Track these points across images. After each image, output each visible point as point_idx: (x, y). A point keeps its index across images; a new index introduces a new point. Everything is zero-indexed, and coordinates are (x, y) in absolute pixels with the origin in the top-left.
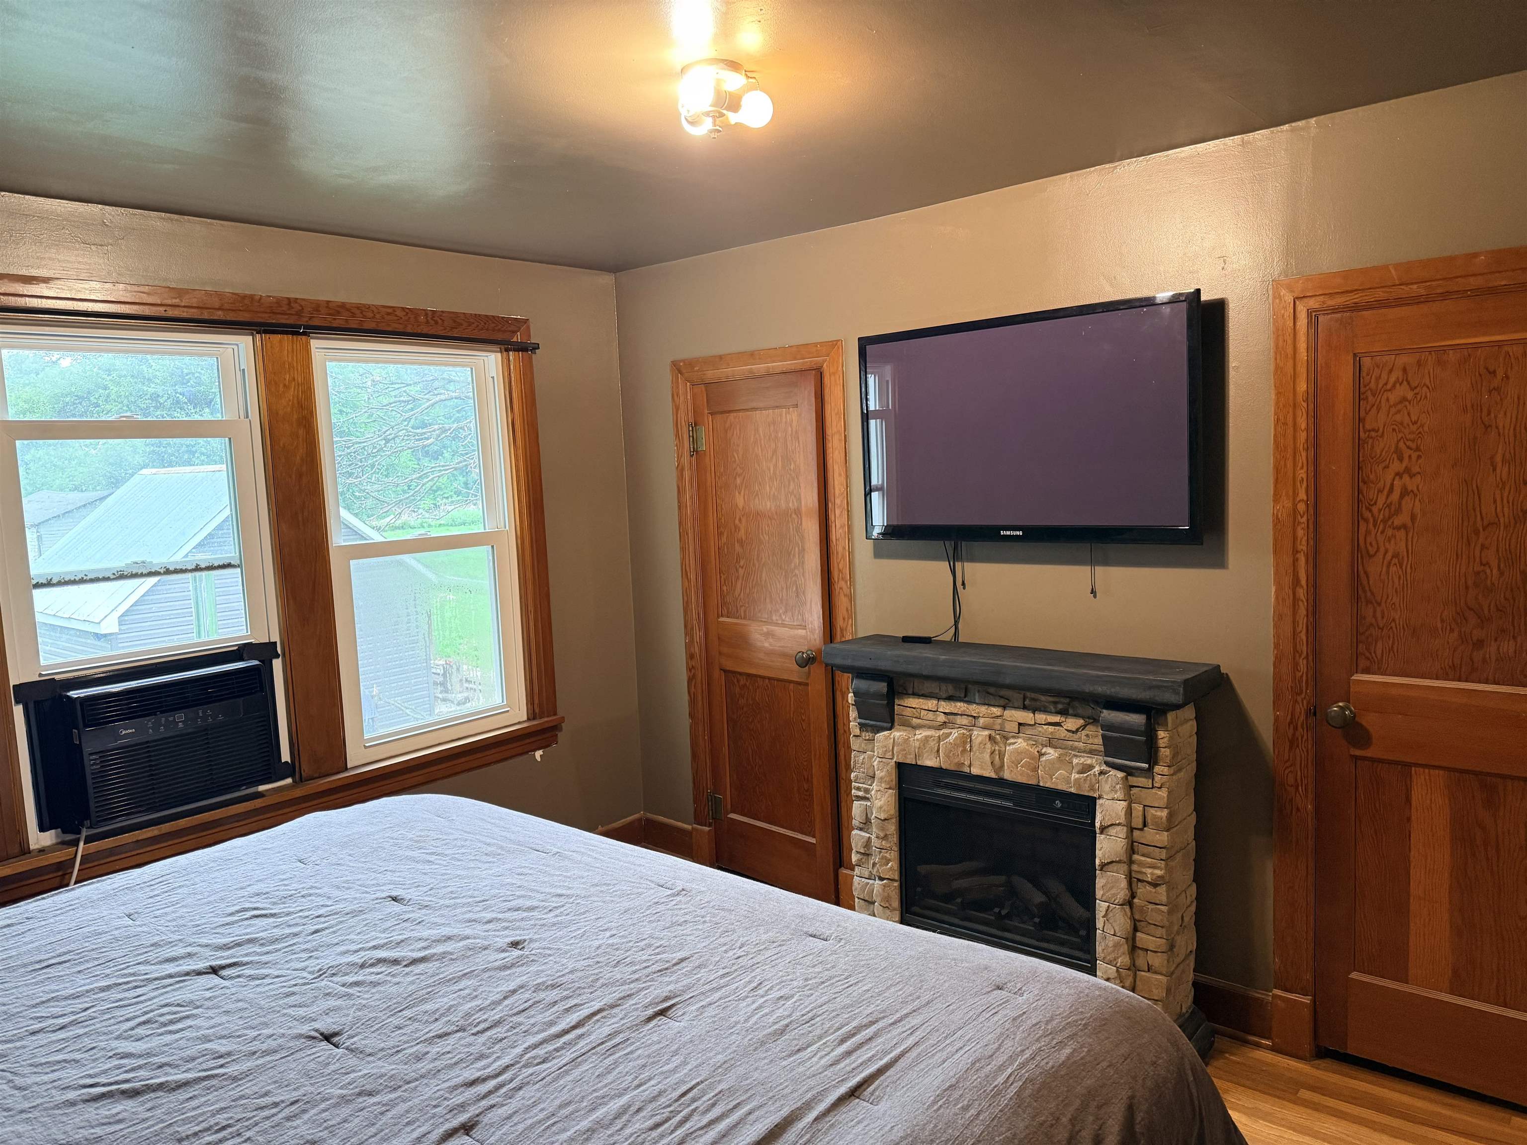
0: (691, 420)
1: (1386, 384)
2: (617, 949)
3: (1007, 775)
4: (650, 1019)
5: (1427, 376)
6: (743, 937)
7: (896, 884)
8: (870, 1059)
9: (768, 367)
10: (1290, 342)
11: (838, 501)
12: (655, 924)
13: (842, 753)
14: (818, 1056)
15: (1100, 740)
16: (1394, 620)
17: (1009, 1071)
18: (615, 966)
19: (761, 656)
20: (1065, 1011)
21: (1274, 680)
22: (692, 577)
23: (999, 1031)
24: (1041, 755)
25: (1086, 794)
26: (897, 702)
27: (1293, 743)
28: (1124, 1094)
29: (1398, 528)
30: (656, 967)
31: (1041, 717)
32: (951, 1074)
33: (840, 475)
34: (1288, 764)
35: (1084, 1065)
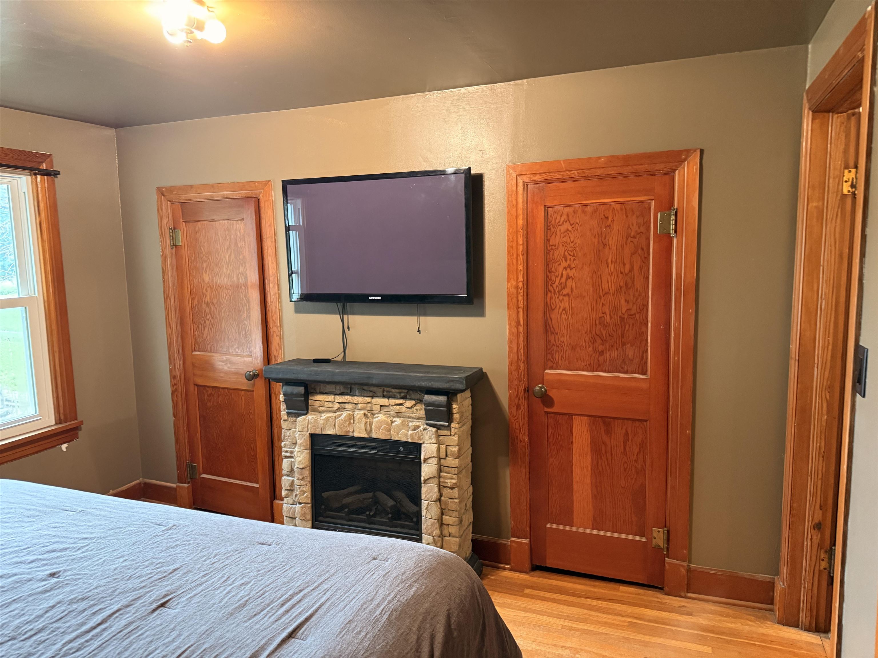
0: (172, 226)
1: (559, 222)
2: (129, 569)
3: (374, 435)
4: (154, 610)
5: (578, 219)
6: (216, 550)
7: (309, 505)
8: (300, 613)
9: (224, 195)
10: (515, 198)
11: (271, 279)
12: (155, 549)
13: (275, 430)
14: (268, 616)
15: (423, 412)
16: (563, 342)
17: (383, 606)
18: (128, 580)
19: (222, 375)
20: (412, 566)
21: (509, 374)
22: (174, 326)
23: (376, 584)
24: (392, 422)
25: (416, 442)
26: (310, 398)
27: (518, 407)
28: (446, 608)
29: (565, 295)
30: (157, 577)
31: (393, 401)
32: (350, 614)
33: (272, 263)
34: (516, 418)
35: (423, 596)
